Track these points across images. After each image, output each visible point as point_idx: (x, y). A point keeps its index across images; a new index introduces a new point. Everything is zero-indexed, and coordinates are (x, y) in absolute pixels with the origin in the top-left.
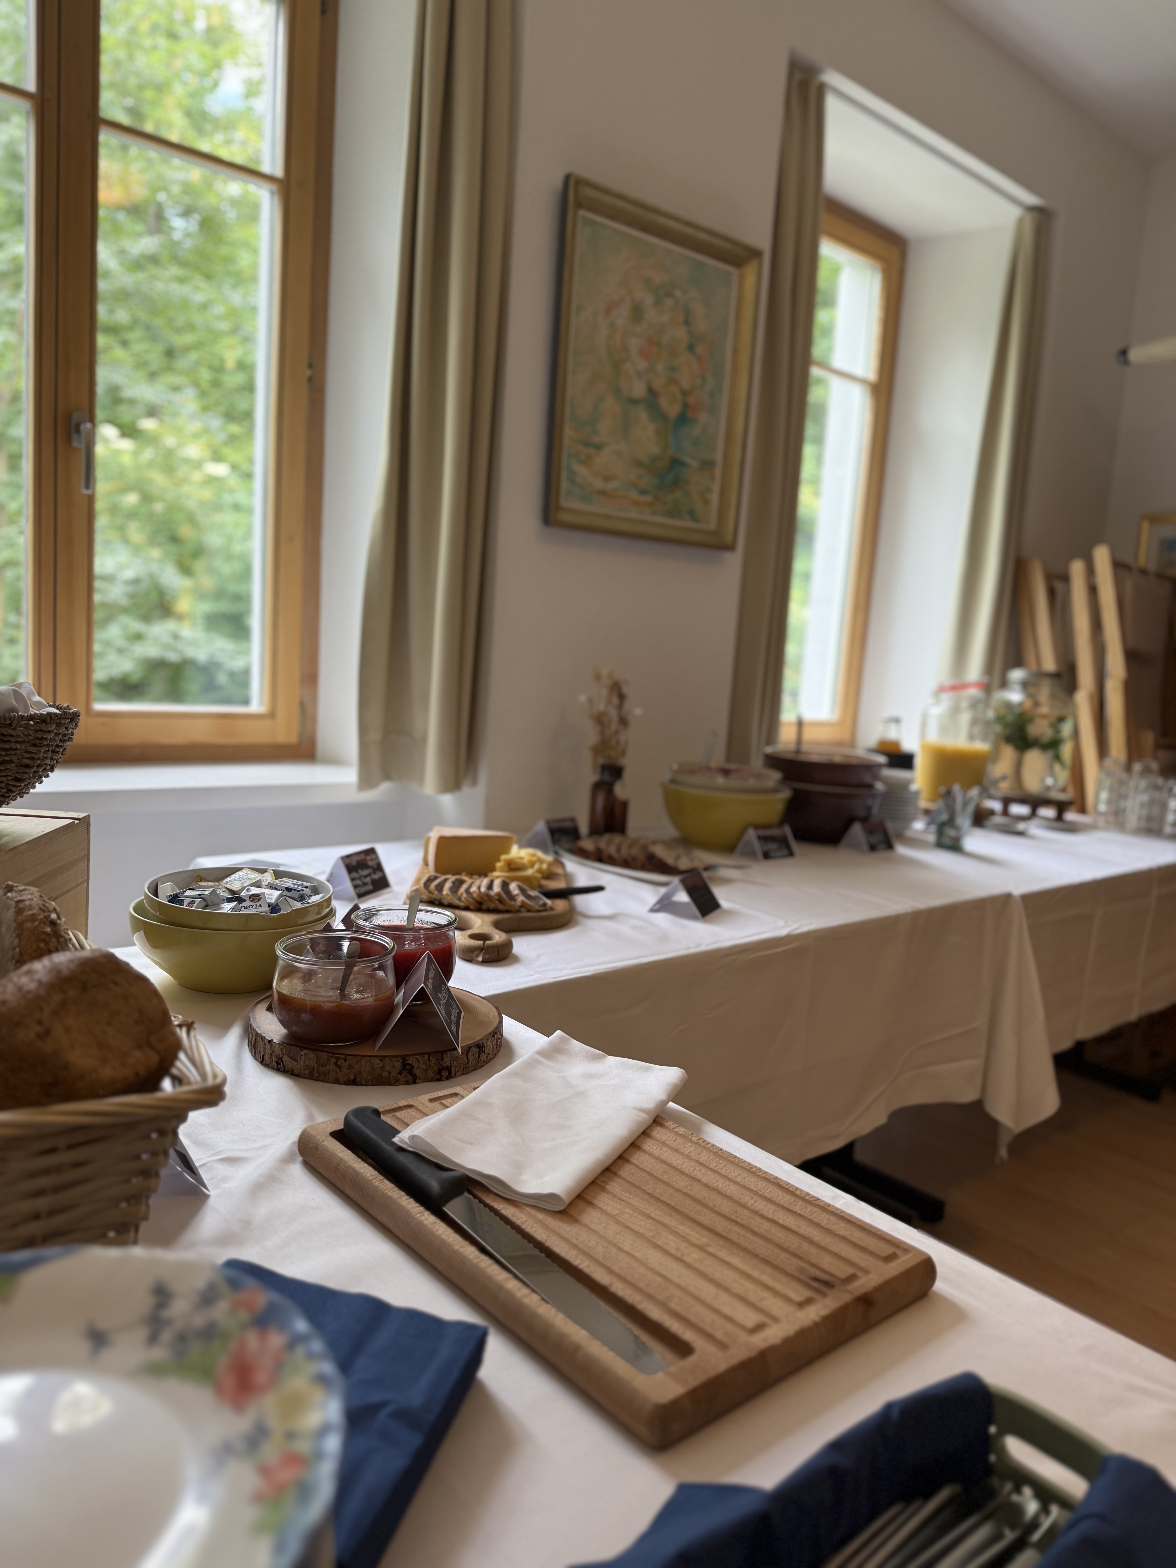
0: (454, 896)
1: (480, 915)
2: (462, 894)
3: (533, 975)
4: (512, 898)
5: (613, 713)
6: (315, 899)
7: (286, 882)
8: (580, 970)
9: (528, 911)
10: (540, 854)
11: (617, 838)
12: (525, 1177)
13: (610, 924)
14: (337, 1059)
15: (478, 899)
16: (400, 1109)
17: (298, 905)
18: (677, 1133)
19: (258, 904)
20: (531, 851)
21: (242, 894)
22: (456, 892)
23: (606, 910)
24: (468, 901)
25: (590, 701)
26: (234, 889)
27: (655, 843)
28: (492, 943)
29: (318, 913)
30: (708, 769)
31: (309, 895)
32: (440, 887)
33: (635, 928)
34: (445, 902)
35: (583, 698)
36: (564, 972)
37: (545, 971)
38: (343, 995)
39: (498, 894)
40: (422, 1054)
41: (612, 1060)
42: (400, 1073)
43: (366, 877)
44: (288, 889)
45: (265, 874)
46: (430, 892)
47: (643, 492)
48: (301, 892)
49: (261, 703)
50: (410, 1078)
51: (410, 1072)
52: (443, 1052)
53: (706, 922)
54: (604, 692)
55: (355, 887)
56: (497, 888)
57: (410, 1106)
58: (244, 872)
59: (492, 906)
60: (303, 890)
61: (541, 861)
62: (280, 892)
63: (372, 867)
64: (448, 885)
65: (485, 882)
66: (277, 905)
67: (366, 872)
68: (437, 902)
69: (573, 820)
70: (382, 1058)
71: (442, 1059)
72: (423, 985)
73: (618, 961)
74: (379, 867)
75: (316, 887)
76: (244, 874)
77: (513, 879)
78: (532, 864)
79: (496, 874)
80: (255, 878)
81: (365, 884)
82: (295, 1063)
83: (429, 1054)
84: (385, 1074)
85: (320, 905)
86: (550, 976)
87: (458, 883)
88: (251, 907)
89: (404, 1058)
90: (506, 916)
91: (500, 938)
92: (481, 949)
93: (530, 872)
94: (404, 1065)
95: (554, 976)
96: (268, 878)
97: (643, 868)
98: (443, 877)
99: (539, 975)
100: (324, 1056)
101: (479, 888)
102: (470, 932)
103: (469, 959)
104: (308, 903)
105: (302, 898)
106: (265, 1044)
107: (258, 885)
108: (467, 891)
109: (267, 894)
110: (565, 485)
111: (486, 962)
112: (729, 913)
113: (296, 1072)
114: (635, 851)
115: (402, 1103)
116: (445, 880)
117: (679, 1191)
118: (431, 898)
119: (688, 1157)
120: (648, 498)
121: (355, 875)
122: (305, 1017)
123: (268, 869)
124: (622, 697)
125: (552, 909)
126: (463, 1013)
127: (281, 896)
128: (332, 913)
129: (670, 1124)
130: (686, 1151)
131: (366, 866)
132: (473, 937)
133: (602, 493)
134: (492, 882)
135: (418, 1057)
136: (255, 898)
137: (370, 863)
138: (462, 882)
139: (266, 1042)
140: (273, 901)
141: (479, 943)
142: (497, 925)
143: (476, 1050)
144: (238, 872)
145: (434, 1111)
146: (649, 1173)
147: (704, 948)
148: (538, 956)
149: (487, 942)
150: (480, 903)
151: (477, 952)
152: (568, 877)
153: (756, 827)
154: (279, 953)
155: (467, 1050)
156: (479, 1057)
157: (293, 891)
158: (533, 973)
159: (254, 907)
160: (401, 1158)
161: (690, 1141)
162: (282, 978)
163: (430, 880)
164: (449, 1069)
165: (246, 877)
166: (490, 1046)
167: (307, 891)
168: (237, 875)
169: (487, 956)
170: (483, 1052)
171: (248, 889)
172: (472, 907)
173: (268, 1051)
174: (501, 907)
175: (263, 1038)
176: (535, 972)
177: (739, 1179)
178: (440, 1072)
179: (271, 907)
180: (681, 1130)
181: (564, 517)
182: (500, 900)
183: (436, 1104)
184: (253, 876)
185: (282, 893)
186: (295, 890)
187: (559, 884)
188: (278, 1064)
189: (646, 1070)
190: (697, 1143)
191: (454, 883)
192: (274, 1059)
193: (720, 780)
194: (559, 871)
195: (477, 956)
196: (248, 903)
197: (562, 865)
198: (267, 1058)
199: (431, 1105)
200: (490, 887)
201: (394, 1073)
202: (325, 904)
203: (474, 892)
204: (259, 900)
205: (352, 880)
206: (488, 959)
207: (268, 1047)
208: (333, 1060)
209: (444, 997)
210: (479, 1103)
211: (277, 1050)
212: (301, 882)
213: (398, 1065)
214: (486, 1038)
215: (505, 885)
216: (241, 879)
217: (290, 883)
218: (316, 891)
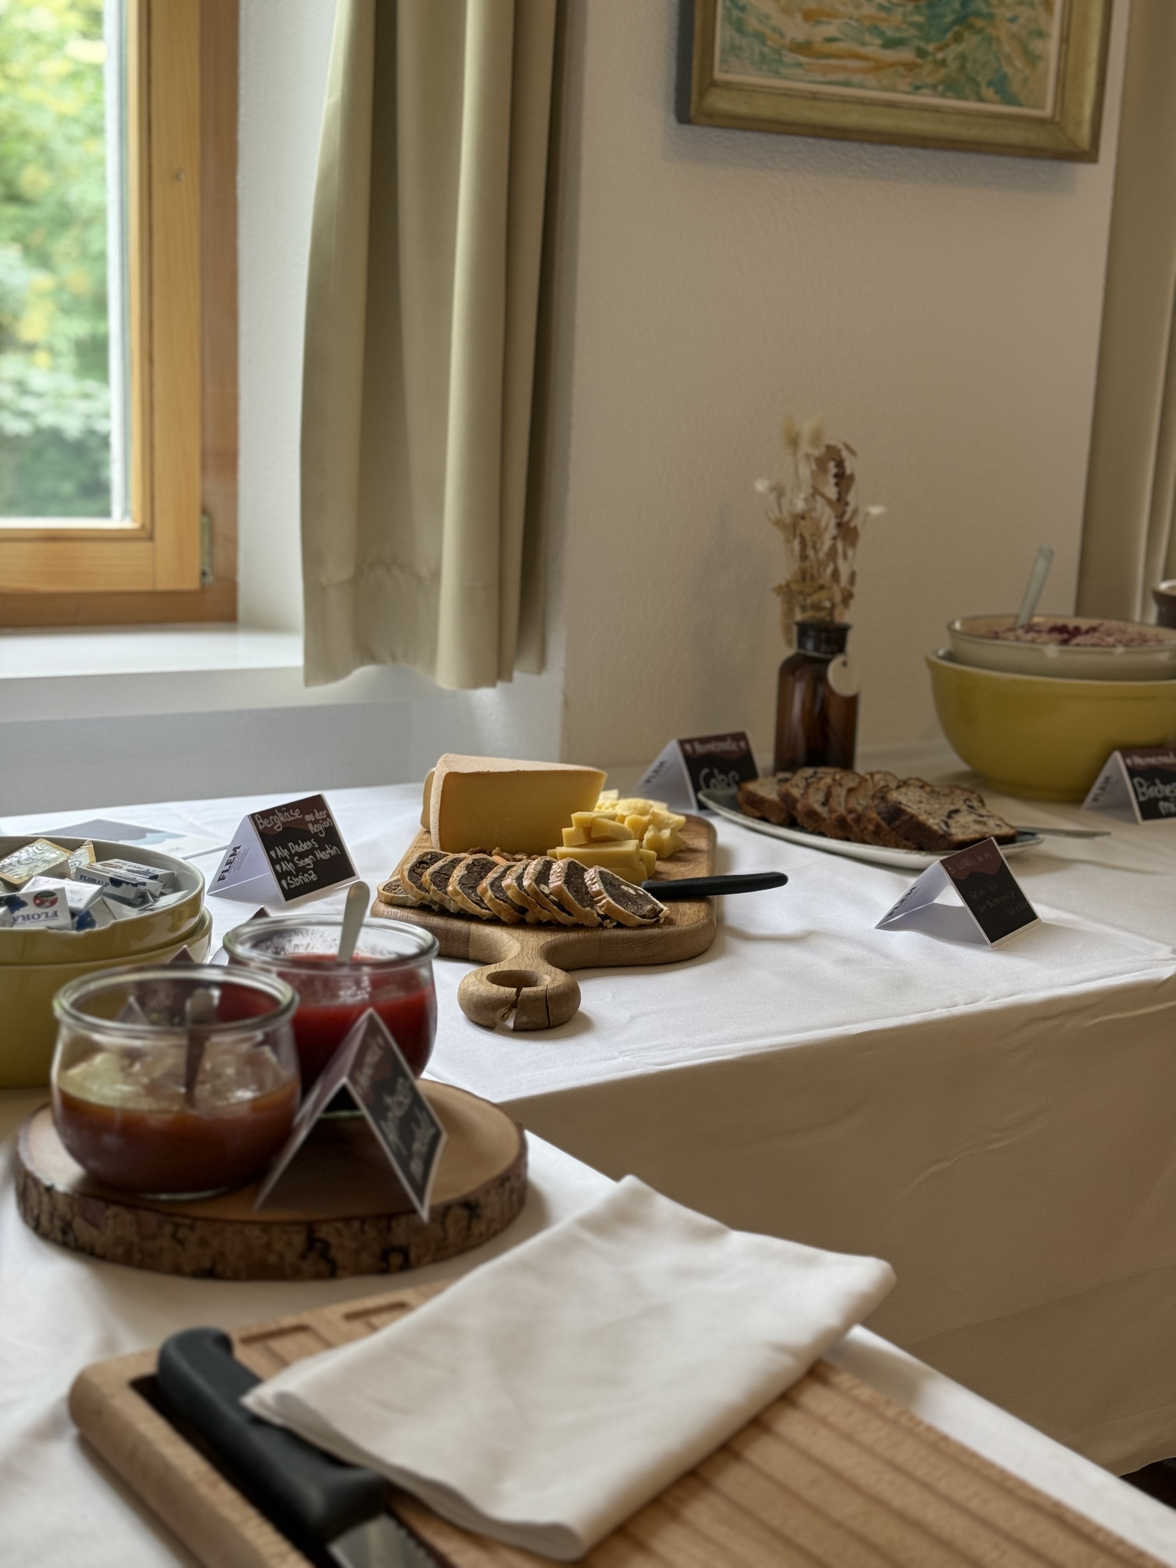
0: (469, 895)
1: (519, 934)
2: (485, 891)
3: (615, 1058)
4: (590, 899)
5: (827, 517)
6: (170, 900)
7: (116, 867)
8: (715, 1048)
9: (619, 926)
10: (659, 808)
11: (827, 775)
12: (509, 1485)
13: (792, 953)
14: (177, 1226)
15: (517, 901)
16: (282, 1333)
17: (131, 914)
18: (855, 1400)
19: (50, 911)
20: (639, 802)
21: (23, 891)
22: (474, 888)
23: (789, 925)
24: (496, 905)
25: (779, 491)
26: (14, 879)
27: (904, 784)
28: (535, 992)
29: (174, 928)
30: (1030, 628)
31: (157, 894)
32: (442, 877)
33: (846, 961)
34: (452, 908)
35: (761, 486)
36: (681, 1053)
37: (641, 1049)
38: (190, 1098)
39: (558, 892)
40: (347, 1220)
41: (739, 1239)
42: (303, 1257)
43: (302, 855)
44: (116, 882)
45: (79, 852)
46: (421, 887)
47: (890, 44)
48: (142, 888)
49: (126, 512)
50: (323, 1266)
51: (324, 1254)
52: (391, 1216)
53: (999, 950)
54: (805, 471)
55: (280, 876)
56: (556, 881)
57: (301, 1329)
58: (38, 845)
59: (545, 916)
60: (144, 884)
61: (658, 823)
62: (96, 887)
63: (315, 836)
64: (458, 872)
65: (534, 865)
66: (88, 914)
67: (304, 846)
68: (435, 907)
69: (740, 737)
70: (267, 1226)
71: (389, 1229)
72: (344, 1080)
73: (798, 1031)
74: (332, 836)
75: (176, 877)
76: (37, 851)
77: (592, 861)
78: (639, 831)
79: (559, 850)
80: (55, 859)
81: (303, 870)
82: (95, 1232)
83: (363, 1220)
84: (272, 1259)
85: (175, 913)
86: (649, 1061)
87: (479, 870)
88: (36, 916)
89: (310, 1228)
90: (573, 936)
91: (553, 980)
92: (513, 1004)
93: (631, 846)
94: (312, 1241)
95: (658, 1060)
96: (83, 858)
97: (877, 838)
98: (452, 856)
99: (627, 1058)
100: (150, 1219)
101: (520, 878)
102: (492, 969)
103: (489, 1023)
104: (152, 910)
105: (142, 899)
106: (40, 1194)
107: (59, 872)
108: (495, 885)
109: (71, 891)
110: (722, 33)
111: (522, 1030)
112: (1052, 929)
113: (98, 1250)
114: (860, 803)
115: (288, 1321)
116: (455, 863)
117: (838, 1525)
118: (423, 898)
119: (870, 1451)
120: (907, 55)
121: (281, 852)
122: (110, 1141)
123: (86, 840)
124: (843, 480)
125: (669, 921)
126: (444, 1138)
127: (100, 893)
128: (202, 929)
129: (844, 1379)
130: (867, 1438)
131: (306, 836)
132: (497, 979)
133: (804, 48)
134: (548, 866)
135: (340, 1225)
136: (45, 898)
137: (312, 829)
138: (488, 867)
139: (43, 1190)
140: (81, 905)
141: (509, 991)
142: (552, 956)
143: (463, 1213)
144: (27, 848)
145: (349, 1338)
146: (781, 1486)
147: (984, 1005)
148: (633, 1018)
149: (525, 990)
150: (523, 910)
151: (503, 1010)
152: (717, 853)
153: (1127, 751)
154: (58, 1011)
155: (442, 1213)
156: (469, 1228)
157: (124, 884)
158: (616, 1054)
159: (43, 917)
160: (257, 1438)
161: (882, 1417)
162: (69, 1063)
163: (422, 863)
164: (404, 1251)
165: (39, 857)
166: (493, 1207)
167: (153, 886)
168: (23, 854)
169: (525, 1019)
170: (479, 1216)
171: (35, 881)
172: (504, 918)
173: (46, 1207)
174: (562, 917)
175: (36, 1182)
176: (622, 1053)
177: (974, 1504)
178: (385, 1256)
179: (77, 919)
180: (865, 1393)
181: (720, 102)
182: (561, 906)
183: (357, 1326)
184: (54, 856)
185: (101, 889)
186: (128, 883)
187: (698, 871)
188: (64, 1232)
189: (808, 1262)
190: (894, 1423)
191: (469, 867)
192: (58, 1223)
193: (1052, 651)
194: (701, 843)
195: (504, 1018)
196: (30, 909)
197: (711, 832)
198: (44, 1220)
199: (346, 1327)
200: (543, 876)
201: (291, 1257)
202: (187, 911)
203: (509, 887)
204: (53, 903)
205: (274, 862)
206: (528, 1023)
207: (45, 1199)
208: (168, 1229)
209: (400, 1104)
210: (435, 1327)
211: (62, 1207)
212: (145, 868)
213: (299, 1240)
214: (486, 1189)
215: (574, 873)
216: (30, 860)
217: (122, 869)
218: (173, 883)
